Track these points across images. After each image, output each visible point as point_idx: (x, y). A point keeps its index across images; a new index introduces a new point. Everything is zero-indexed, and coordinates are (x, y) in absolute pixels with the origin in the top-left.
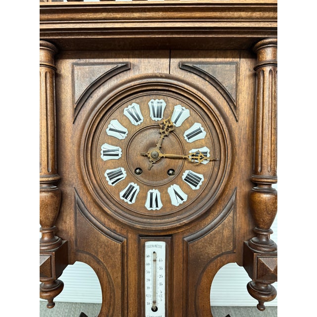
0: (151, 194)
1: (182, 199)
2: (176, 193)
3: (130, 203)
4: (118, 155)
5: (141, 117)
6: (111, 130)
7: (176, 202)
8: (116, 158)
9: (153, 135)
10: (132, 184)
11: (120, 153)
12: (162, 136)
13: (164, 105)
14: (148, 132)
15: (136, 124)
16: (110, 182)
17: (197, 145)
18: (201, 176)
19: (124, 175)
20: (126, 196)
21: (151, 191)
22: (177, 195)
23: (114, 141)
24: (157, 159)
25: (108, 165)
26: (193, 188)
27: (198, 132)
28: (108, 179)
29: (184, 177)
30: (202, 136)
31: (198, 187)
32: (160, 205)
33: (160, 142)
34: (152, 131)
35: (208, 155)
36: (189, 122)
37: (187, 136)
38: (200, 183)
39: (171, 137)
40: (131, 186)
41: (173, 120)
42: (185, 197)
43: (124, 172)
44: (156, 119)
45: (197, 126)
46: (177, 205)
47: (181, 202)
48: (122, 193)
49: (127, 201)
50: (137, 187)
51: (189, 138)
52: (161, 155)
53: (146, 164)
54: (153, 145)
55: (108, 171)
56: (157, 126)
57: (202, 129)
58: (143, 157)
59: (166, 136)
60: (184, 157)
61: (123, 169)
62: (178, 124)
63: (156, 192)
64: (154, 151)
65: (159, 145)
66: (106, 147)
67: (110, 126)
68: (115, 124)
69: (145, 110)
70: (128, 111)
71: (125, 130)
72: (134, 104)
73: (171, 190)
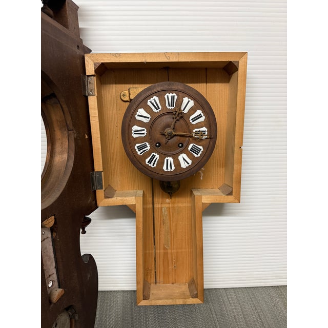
0: (167, 160)
1: (188, 164)
2: (184, 159)
3: (153, 166)
4: (144, 134)
5: (160, 107)
6: (139, 116)
7: (184, 165)
8: (143, 135)
9: (167, 119)
10: (154, 154)
11: (145, 132)
12: (175, 120)
13: (176, 97)
14: (164, 117)
15: (156, 111)
16: (139, 153)
17: (199, 125)
18: (201, 147)
19: (148, 148)
20: (150, 162)
21: (167, 158)
22: (185, 161)
23: (141, 124)
24: (172, 136)
25: (137, 141)
26: (196, 155)
27: (200, 116)
28: (137, 150)
29: (189, 149)
30: (202, 119)
31: (199, 155)
32: (173, 168)
33: (173, 123)
34: (167, 116)
35: (206, 133)
36: (193, 110)
37: (192, 119)
38: (201, 153)
39: (182, 121)
40: (153, 155)
41: (182, 109)
42: (190, 162)
43: (148, 145)
44: (170, 108)
45: (199, 112)
46: (185, 167)
47: (187, 165)
48: (147, 160)
49: (151, 165)
50: (157, 156)
51: (193, 121)
52: (174, 133)
53: (163, 140)
54: (168, 126)
55: (137, 145)
56: (170, 113)
57: (202, 114)
58: (161, 136)
59: (178, 120)
60: (188, 134)
61: (147, 144)
62: (186, 111)
63: (170, 159)
64: (168, 130)
65: (172, 126)
66: (135, 128)
67: (138, 113)
68: (141, 111)
69: (162, 101)
70: (151, 102)
71: (148, 116)
72: (155, 97)
73: (180, 158)
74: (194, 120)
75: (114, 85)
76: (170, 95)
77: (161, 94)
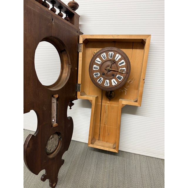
0: (106, 81)
1: (115, 83)
2: (114, 81)
4: (98, 69)
5: (106, 57)
6: (97, 61)
7: (113, 84)
8: (97, 69)
9: (109, 63)
10: (101, 78)
11: (98, 68)
12: (112, 64)
13: (113, 54)
14: (107, 62)
15: (104, 59)
16: (95, 77)
17: (122, 67)
18: (122, 77)
19: (99, 75)
20: (99, 81)
22: (114, 82)
23: (97, 64)
24: (109, 71)
25: (95, 71)
26: (119, 80)
27: (123, 63)
28: (94, 76)
29: (117, 77)
30: (124, 64)
31: (121, 80)
32: (109, 85)
34: (109, 62)
35: (125, 70)
36: (120, 60)
38: (122, 79)
39: (114, 64)
41: (115, 58)
42: (116, 83)
43: (99, 74)
44: (110, 58)
45: (123, 61)
46: (114, 85)
47: (115, 84)
48: (98, 80)
49: (99, 82)
50: (102, 79)
52: (110, 69)
53: (106, 72)
54: (108, 66)
55: (95, 73)
56: (110, 60)
57: (124, 62)
58: (105, 70)
60: (117, 70)
61: (99, 73)
62: (117, 60)
63: (108, 81)
64: (109, 68)
65: (110, 66)
66: (95, 66)
67: (96, 60)
68: (98, 59)
69: (107, 55)
70: (102, 55)
71: (101, 61)
72: (104, 53)
73: (112, 81)
74: (120, 64)
75: (91, 49)
76: (111, 53)
77: (107, 52)
